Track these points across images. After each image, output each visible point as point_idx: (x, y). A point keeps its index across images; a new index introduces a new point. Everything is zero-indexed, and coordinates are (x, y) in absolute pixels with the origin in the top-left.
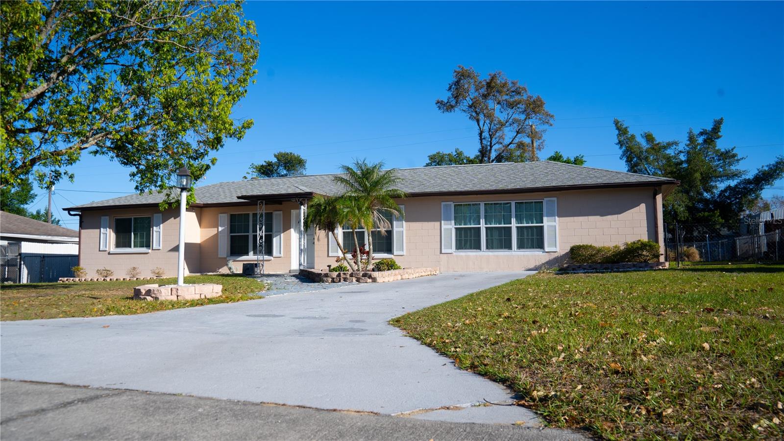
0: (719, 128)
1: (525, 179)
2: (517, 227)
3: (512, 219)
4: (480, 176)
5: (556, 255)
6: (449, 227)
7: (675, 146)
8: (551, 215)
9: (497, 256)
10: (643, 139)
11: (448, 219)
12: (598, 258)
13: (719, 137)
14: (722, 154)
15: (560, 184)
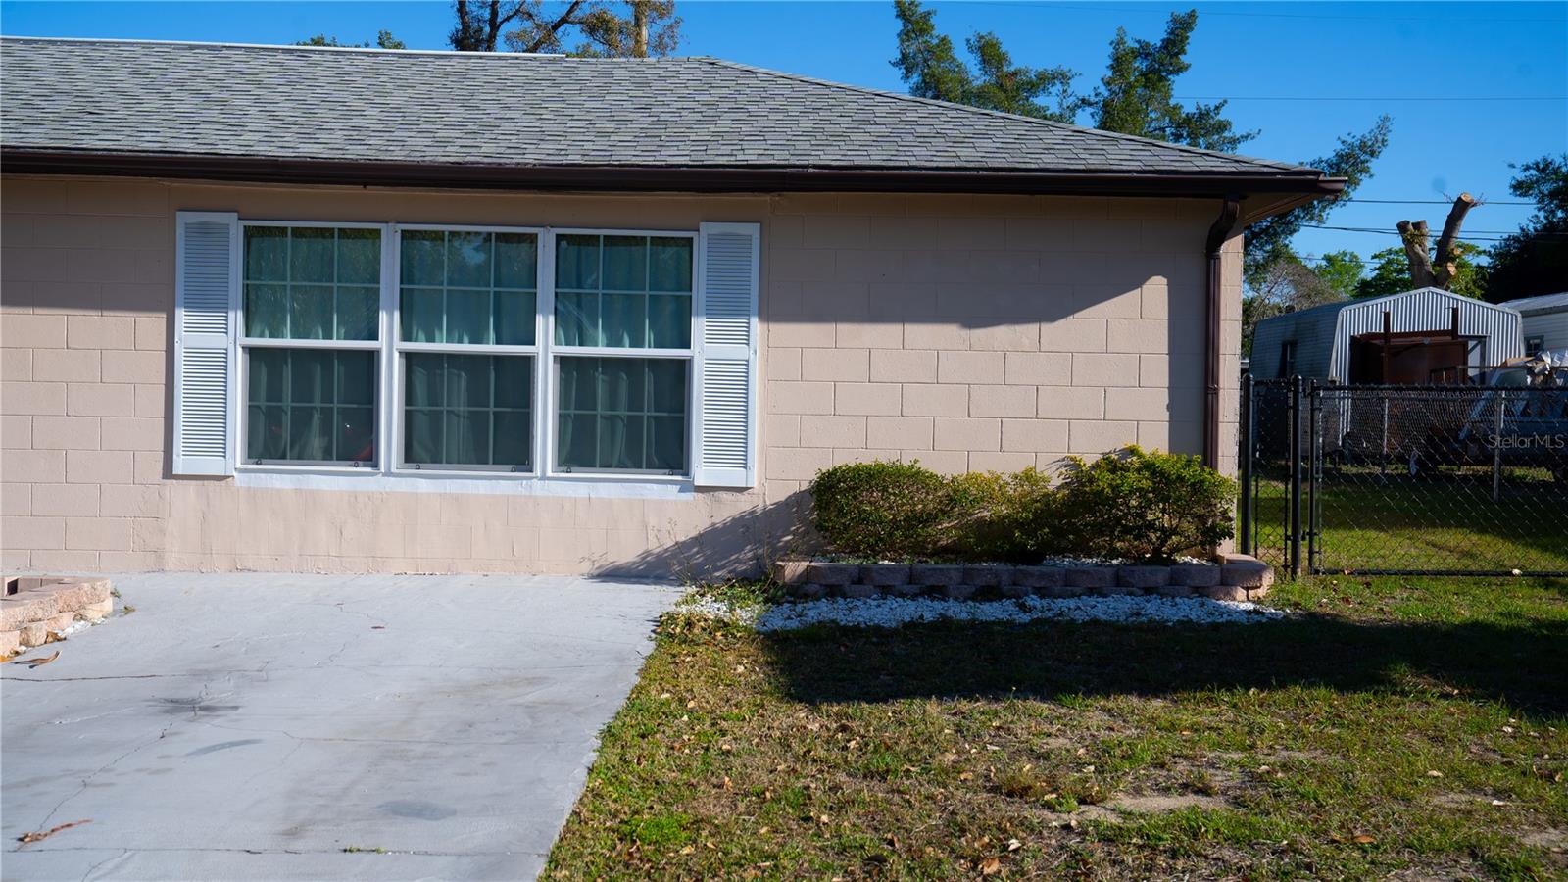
0: (1184, 40)
1: (610, 126)
2: (563, 361)
3: (539, 319)
4: (398, 99)
5: (742, 505)
6: (217, 341)
7: (1059, 87)
8: (728, 306)
9: (456, 499)
10: (971, 57)
11: (206, 300)
12: (946, 531)
13: (1181, 69)
14: (1188, 118)
15: (780, 157)
